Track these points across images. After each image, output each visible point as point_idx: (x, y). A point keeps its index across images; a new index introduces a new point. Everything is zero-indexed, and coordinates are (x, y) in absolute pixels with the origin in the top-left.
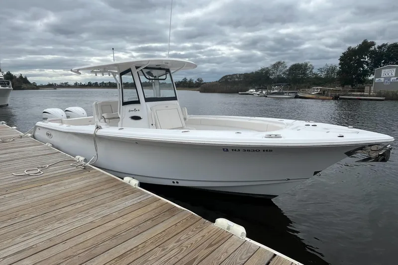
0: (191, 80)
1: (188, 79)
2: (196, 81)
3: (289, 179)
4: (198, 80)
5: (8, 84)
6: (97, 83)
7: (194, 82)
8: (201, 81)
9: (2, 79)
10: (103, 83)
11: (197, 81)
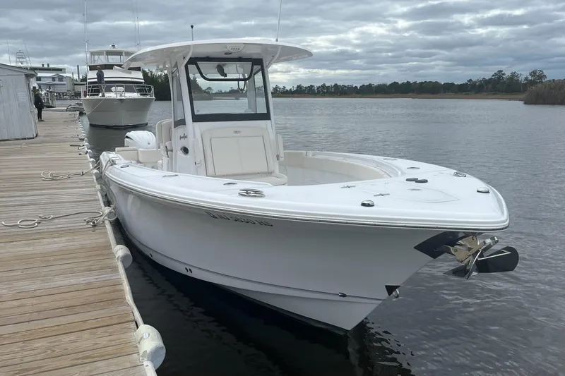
0: (513, 75)
1: (508, 73)
2: (526, 79)
3: (344, 295)
4: (533, 73)
5: (150, 90)
6: (312, 86)
7: (522, 79)
8: (542, 76)
9: (141, 83)
10: (323, 86)
11: (530, 78)
